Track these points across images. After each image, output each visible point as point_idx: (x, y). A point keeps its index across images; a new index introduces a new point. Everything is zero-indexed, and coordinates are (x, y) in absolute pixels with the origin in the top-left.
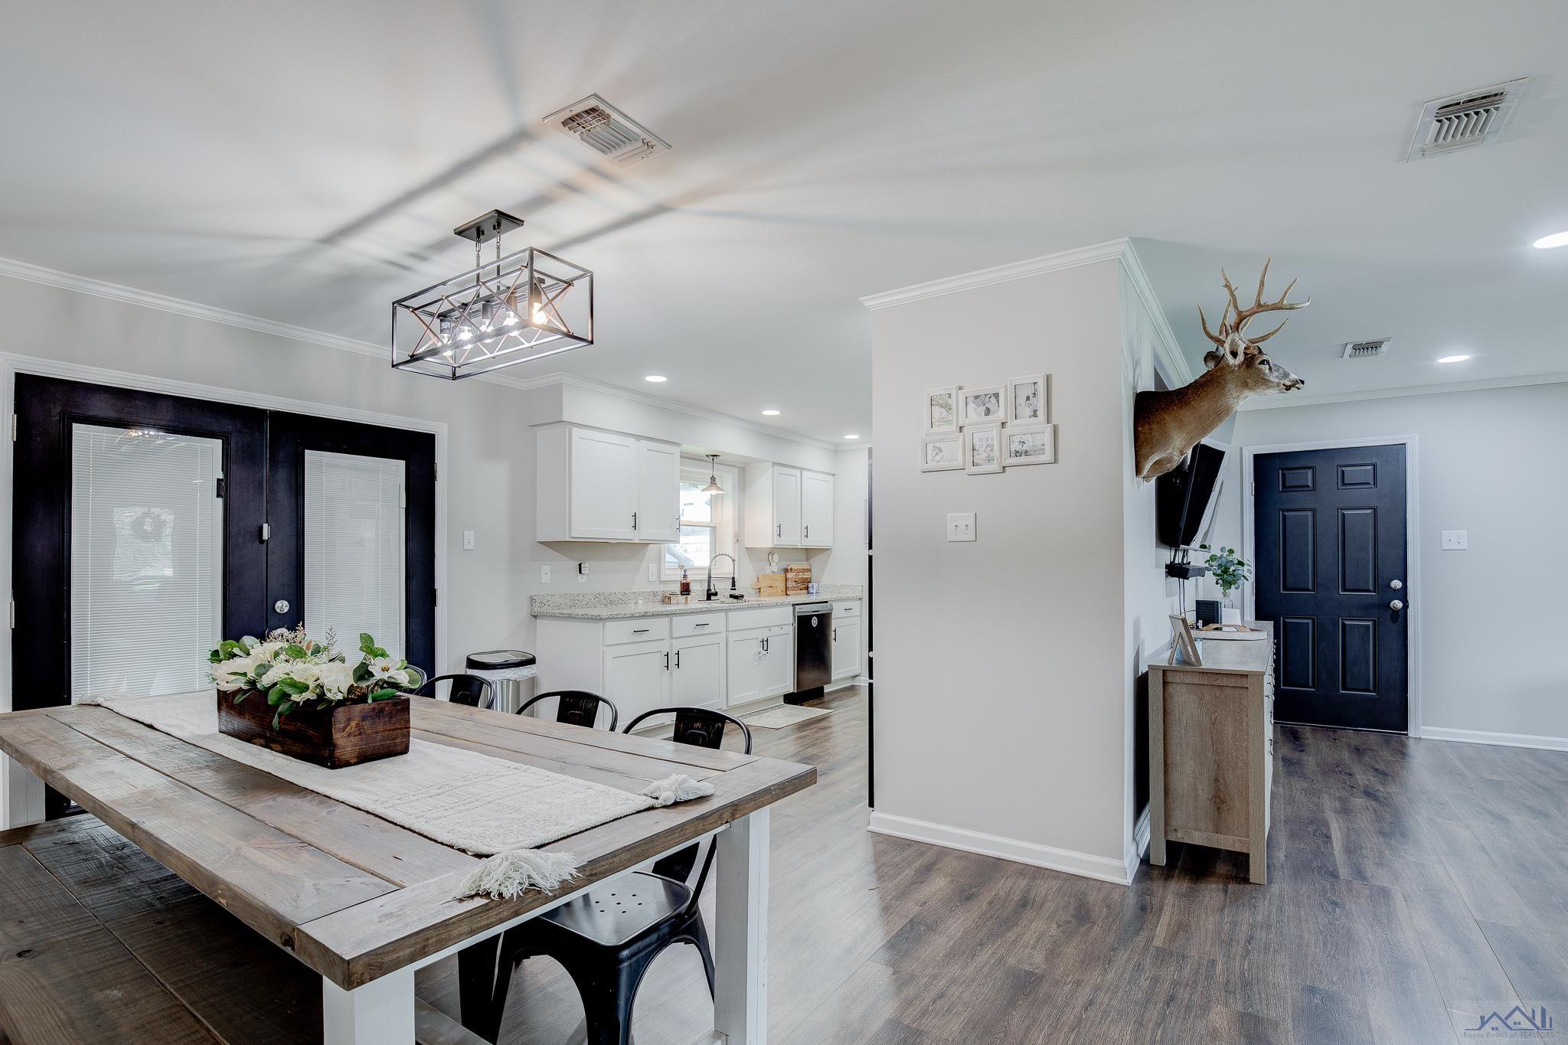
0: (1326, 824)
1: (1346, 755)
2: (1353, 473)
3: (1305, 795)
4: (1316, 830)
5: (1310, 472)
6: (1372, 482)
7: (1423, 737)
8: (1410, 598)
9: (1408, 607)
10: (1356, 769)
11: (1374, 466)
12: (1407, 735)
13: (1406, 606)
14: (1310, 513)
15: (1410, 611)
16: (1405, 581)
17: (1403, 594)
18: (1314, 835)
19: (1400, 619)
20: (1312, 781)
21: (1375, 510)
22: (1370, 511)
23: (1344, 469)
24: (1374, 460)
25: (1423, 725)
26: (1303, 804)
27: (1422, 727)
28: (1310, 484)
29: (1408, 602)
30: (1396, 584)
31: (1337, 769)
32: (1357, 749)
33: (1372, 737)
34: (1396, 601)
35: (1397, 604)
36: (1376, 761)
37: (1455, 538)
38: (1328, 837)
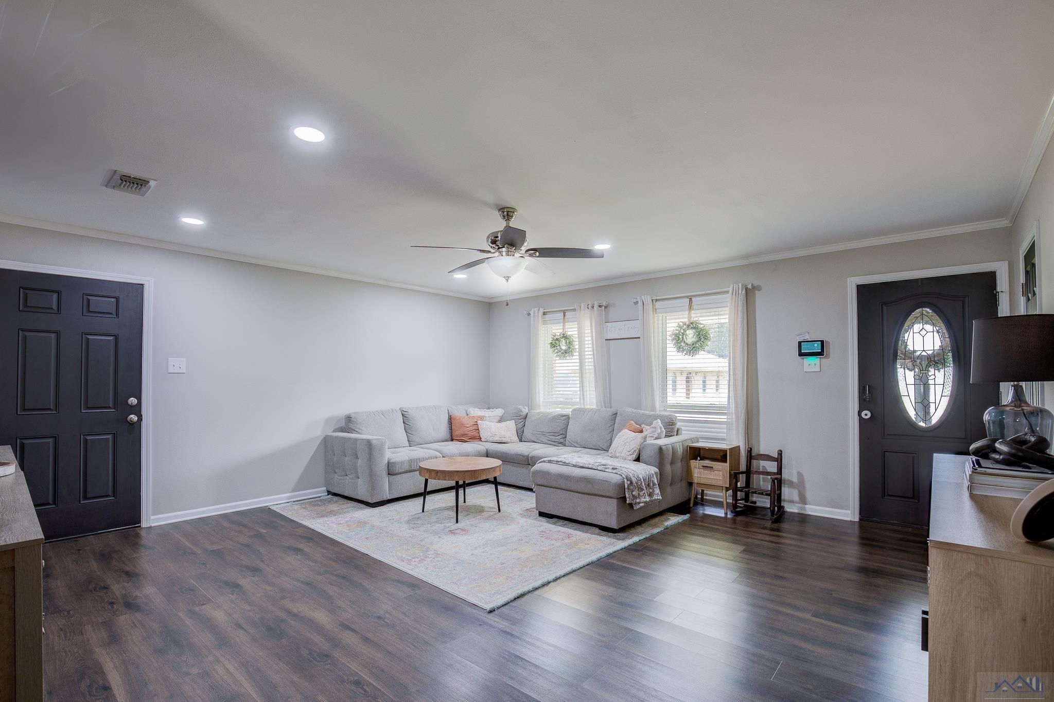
0: (99, 670)
1: (94, 565)
2: (98, 303)
3: (65, 637)
4: (90, 686)
5: (55, 296)
6: (114, 312)
7: (153, 525)
8: (144, 413)
9: (141, 420)
10: (110, 580)
11: (117, 299)
12: (140, 526)
13: (140, 419)
14: (53, 336)
15: (144, 423)
16: (139, 399)
17: (137, 410)
18: (90, 695)
19: (135, 429)
20: (68, 612)
21: (116, 337)
22: (112, 338)
23: (90, 298)
24: (117, 294)
25: (154, 514)
26: (66, 652)
27: (152, 517)
28: (55, 307)
29: (141, 416)
30: (133, 401)
31: (90, 587)
32: (103, 555)
33: (111, 537)
34: (132, 416)
35: (134, 418)
36: (124, 563)
37: (177, 364)
38: (107, 688)
